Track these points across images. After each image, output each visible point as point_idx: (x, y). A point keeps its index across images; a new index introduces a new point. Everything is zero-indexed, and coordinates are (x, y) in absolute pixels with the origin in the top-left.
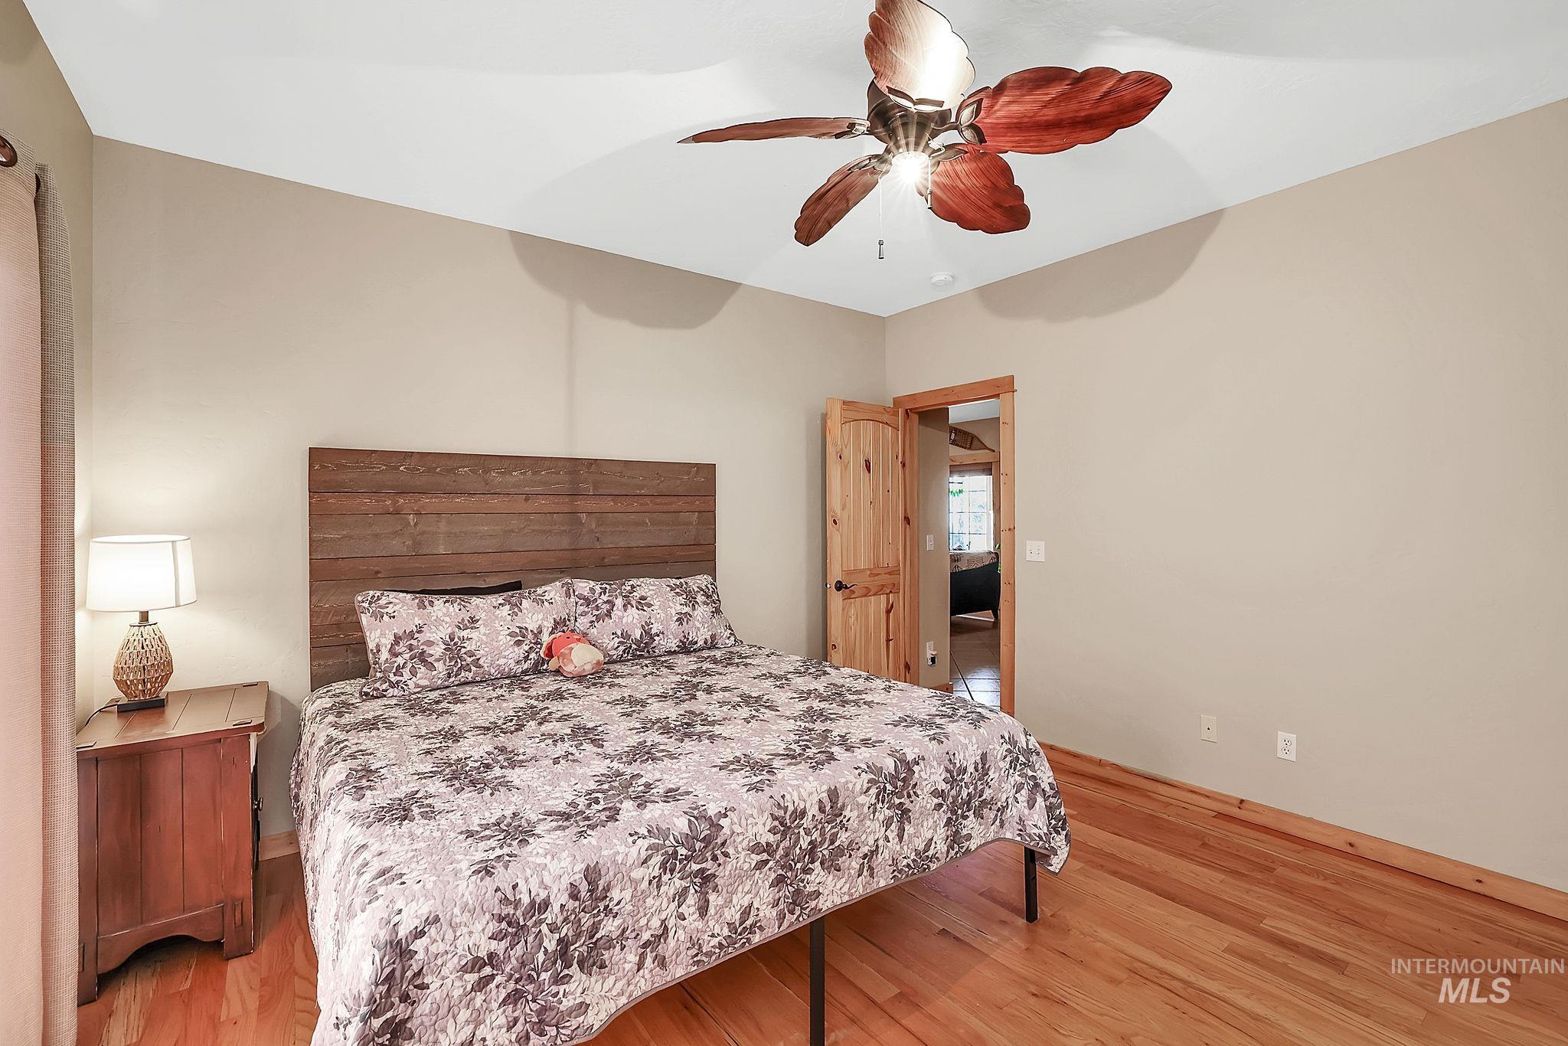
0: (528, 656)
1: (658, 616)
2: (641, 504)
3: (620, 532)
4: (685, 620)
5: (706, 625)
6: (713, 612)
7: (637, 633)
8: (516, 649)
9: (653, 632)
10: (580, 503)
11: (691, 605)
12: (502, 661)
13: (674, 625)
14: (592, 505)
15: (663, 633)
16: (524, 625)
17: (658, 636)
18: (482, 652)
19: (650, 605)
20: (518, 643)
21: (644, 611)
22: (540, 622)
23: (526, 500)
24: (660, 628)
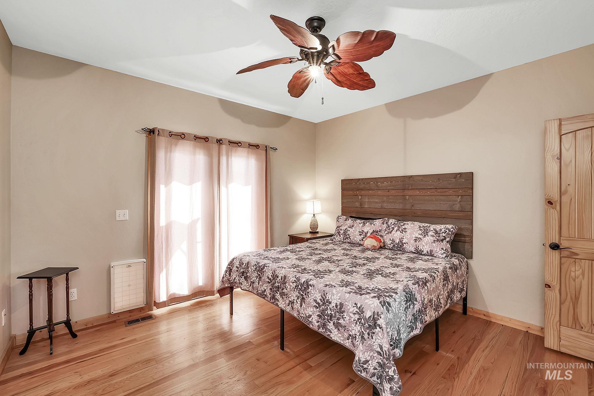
0: (363, 239)
1: (407, 236)
2: (431, 192)
3: (421, 203)
4: (418, 240)
5: (428, 245)
6: (435, 240)
7: (397, 241)
8: (359, 236)
9: (403, 242)
10: (406, 192)
11: (423, 235)
12: (356, 239)
13: (412, 241)
14: (410, 193)
15: (407, 243)
16: (364, 230)
17: (405, 244)
18: (351, 235)
19: (406, 232)
20: (360, 235)
21: (403, 233)
22: (368, 230)
23: (389, 191)
24: (407, 241)
